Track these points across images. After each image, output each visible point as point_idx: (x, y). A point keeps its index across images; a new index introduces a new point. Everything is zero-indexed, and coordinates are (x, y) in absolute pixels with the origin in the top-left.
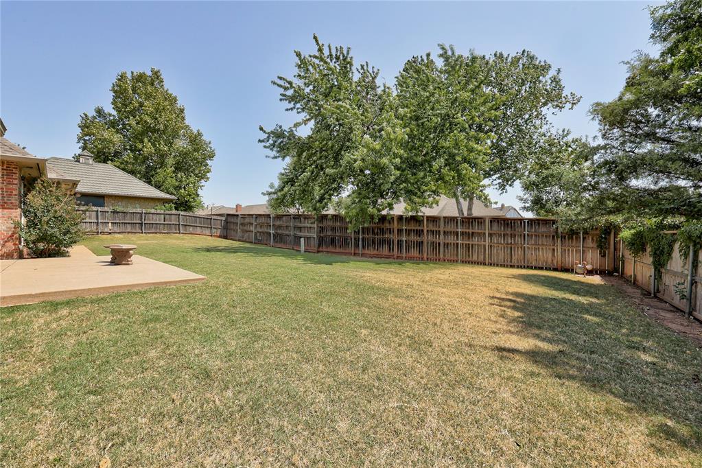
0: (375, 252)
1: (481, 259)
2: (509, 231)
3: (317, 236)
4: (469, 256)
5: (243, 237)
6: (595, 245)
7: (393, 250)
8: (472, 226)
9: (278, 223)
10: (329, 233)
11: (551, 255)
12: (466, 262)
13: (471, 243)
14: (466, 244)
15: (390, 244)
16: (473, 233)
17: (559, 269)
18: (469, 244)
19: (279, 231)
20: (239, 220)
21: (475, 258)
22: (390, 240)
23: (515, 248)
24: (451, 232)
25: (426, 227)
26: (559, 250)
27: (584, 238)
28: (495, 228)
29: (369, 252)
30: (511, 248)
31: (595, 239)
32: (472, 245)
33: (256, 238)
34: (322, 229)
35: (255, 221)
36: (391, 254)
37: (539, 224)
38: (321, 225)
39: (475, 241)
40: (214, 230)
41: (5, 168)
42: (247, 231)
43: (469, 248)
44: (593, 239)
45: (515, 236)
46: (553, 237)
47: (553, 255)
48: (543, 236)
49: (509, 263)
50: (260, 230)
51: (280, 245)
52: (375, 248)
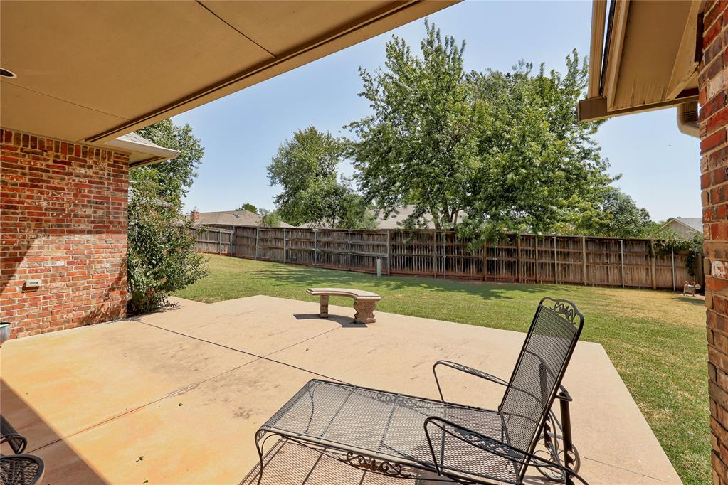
0: (461, 273)
1: (578, 279)
2: (604, 251)
3: (390, 255)
4: (565, 276)
5: (264, 256)
6: (683, 264)
7: (482, 270)
8: (568, 246)
9: (325, 239)
10: (405, 252)
11: (644, 274)
12: (562, 283)
13: (567, 263)
14: (561, 264)
15: (478, 265)
16: (568, 252)
17: (655, 287)
18: (565, 264)
19: (327, 249)
20: (259, 235)
21: (571, 278)
22: (478, 259)
23: (610, 267)
24: (545, 252)
25: (522, 246)
26: (654, 270)
27: (675, 258)
28: (591, 247)
29: (453, 274)
30: (607, 268)
31: (684, 259)
32: (568, 265)
33: (287, 257)
34: (394, 248)
35: (287, 236)
36: (480, 275)
37: (632, 244)
38: (394, 243)
39: (571, 261)
40: (222, 247)
41: (112, 163)
42: (271, 248)
43: (565, 268)
44: (682, 258)
45: (610, 255)
46: (646, 256)
47: (647, 274)
48: (637, 255)
49: (606, 283)
50: (294, 247)
51: (329, 266)
52: (461, 269)
